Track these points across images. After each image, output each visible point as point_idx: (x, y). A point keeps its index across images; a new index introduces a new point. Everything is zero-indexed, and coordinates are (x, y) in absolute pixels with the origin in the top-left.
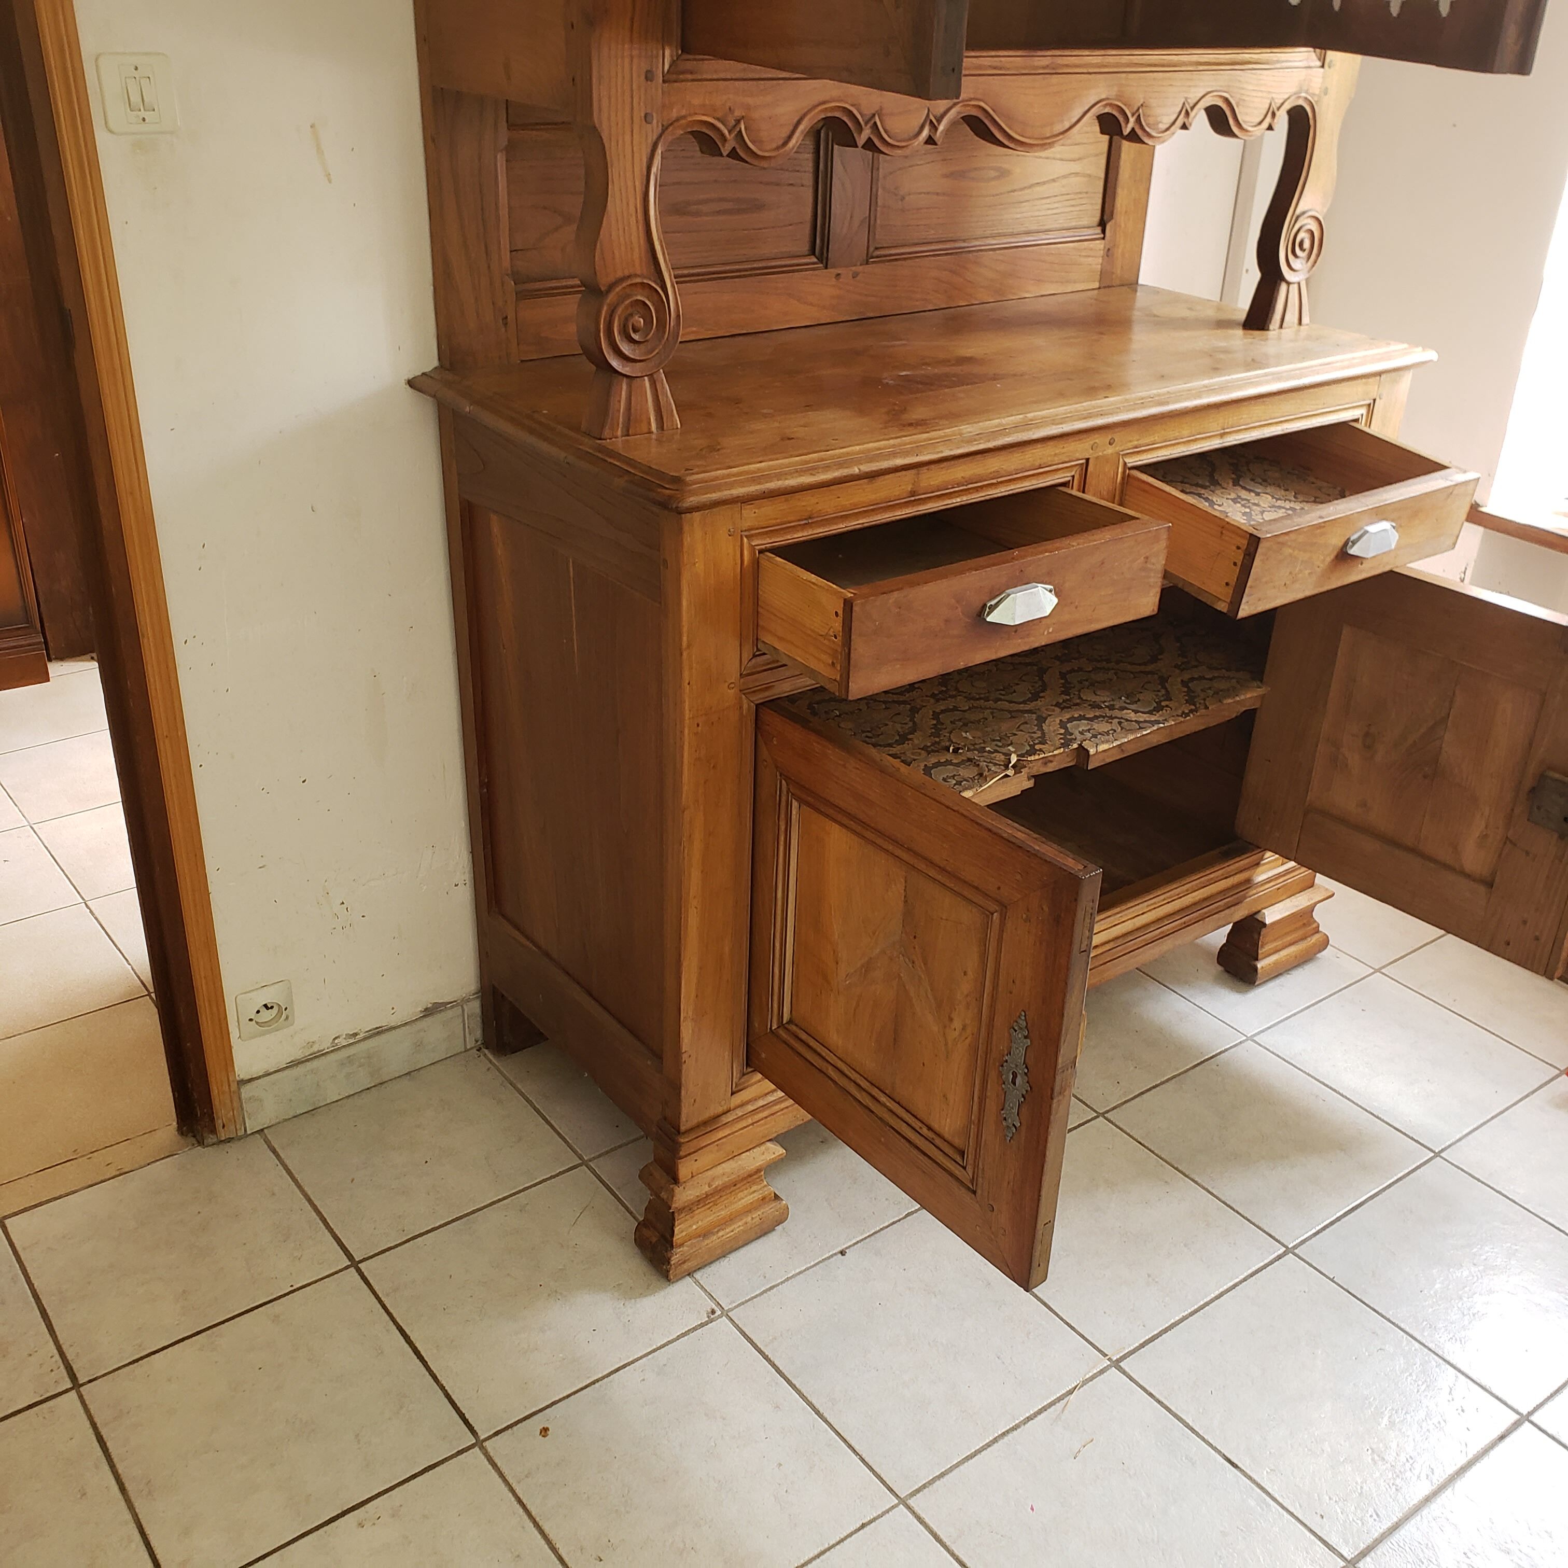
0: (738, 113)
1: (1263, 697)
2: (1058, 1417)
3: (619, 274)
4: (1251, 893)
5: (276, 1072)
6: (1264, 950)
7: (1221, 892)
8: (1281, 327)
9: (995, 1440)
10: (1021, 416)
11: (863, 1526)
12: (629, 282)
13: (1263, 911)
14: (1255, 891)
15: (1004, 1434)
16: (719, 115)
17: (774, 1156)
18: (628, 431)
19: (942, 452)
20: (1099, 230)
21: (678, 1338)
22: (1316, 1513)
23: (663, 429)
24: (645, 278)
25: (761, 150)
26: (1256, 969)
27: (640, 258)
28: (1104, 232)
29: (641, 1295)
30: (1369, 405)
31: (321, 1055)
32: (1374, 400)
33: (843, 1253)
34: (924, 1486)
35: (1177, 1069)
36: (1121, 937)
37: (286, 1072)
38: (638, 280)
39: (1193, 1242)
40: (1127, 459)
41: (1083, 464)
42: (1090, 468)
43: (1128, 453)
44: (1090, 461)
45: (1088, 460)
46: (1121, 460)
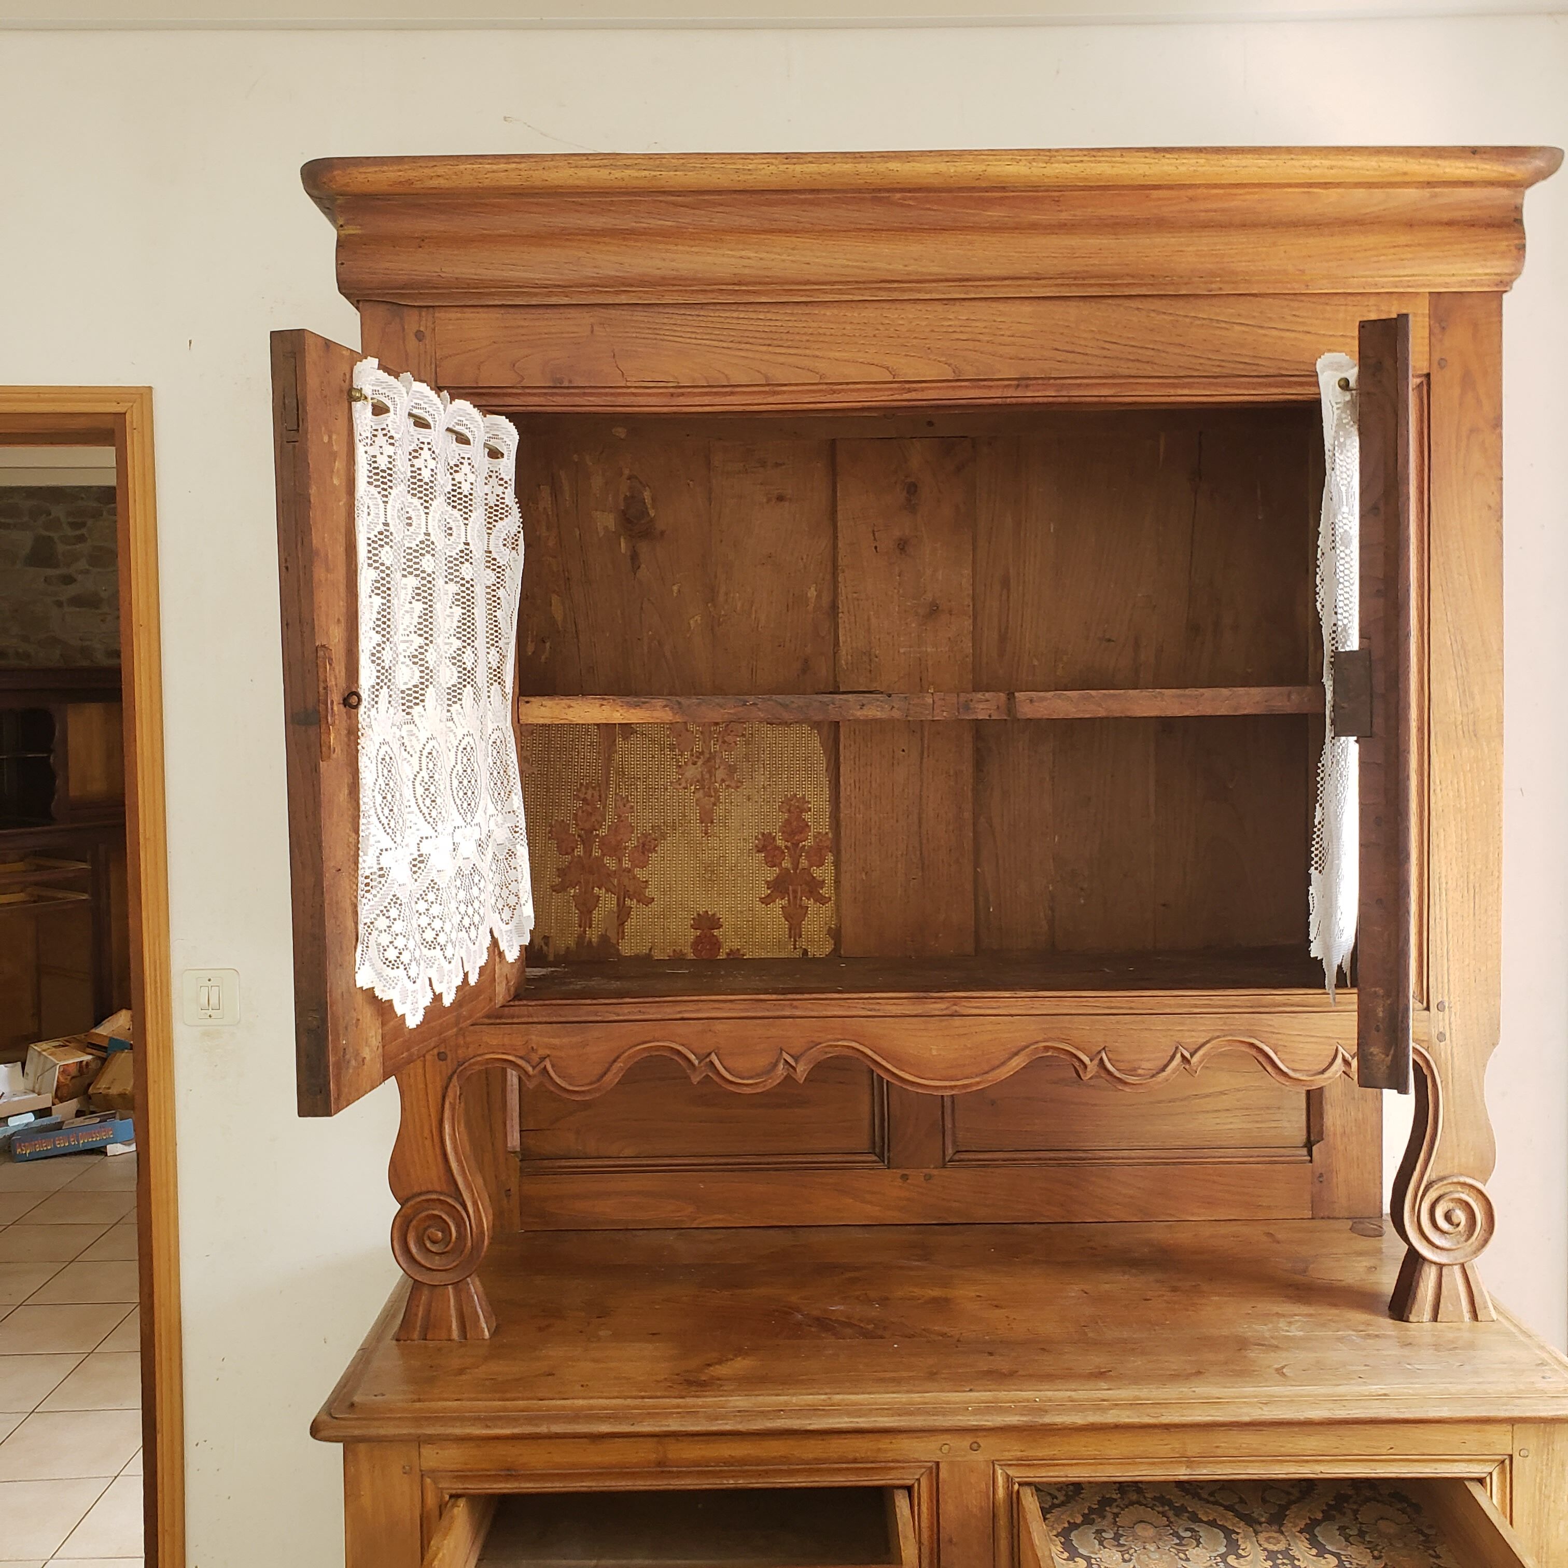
0: (542, 1052)
3: (416, 1190)
8: (1435, 1319)
10: (823, 1397)
12: (423, 1198)
16: (521, 1053)
18: (426, 1335)
19: (668, 1426)
20: (1304, 1151)
23: (466, 1338)
24: (441, 1193)
25: (570, 1084)
27: (439, 1178)
28: (1310, 1153)
38: (434, 1196)
40: (1011, 1472)
41: (931, 1468)
42: (943, 1474)
43: (1010, 1465)
44: (941, 1465)
45: (938, 1464)
46: (999, 1472)
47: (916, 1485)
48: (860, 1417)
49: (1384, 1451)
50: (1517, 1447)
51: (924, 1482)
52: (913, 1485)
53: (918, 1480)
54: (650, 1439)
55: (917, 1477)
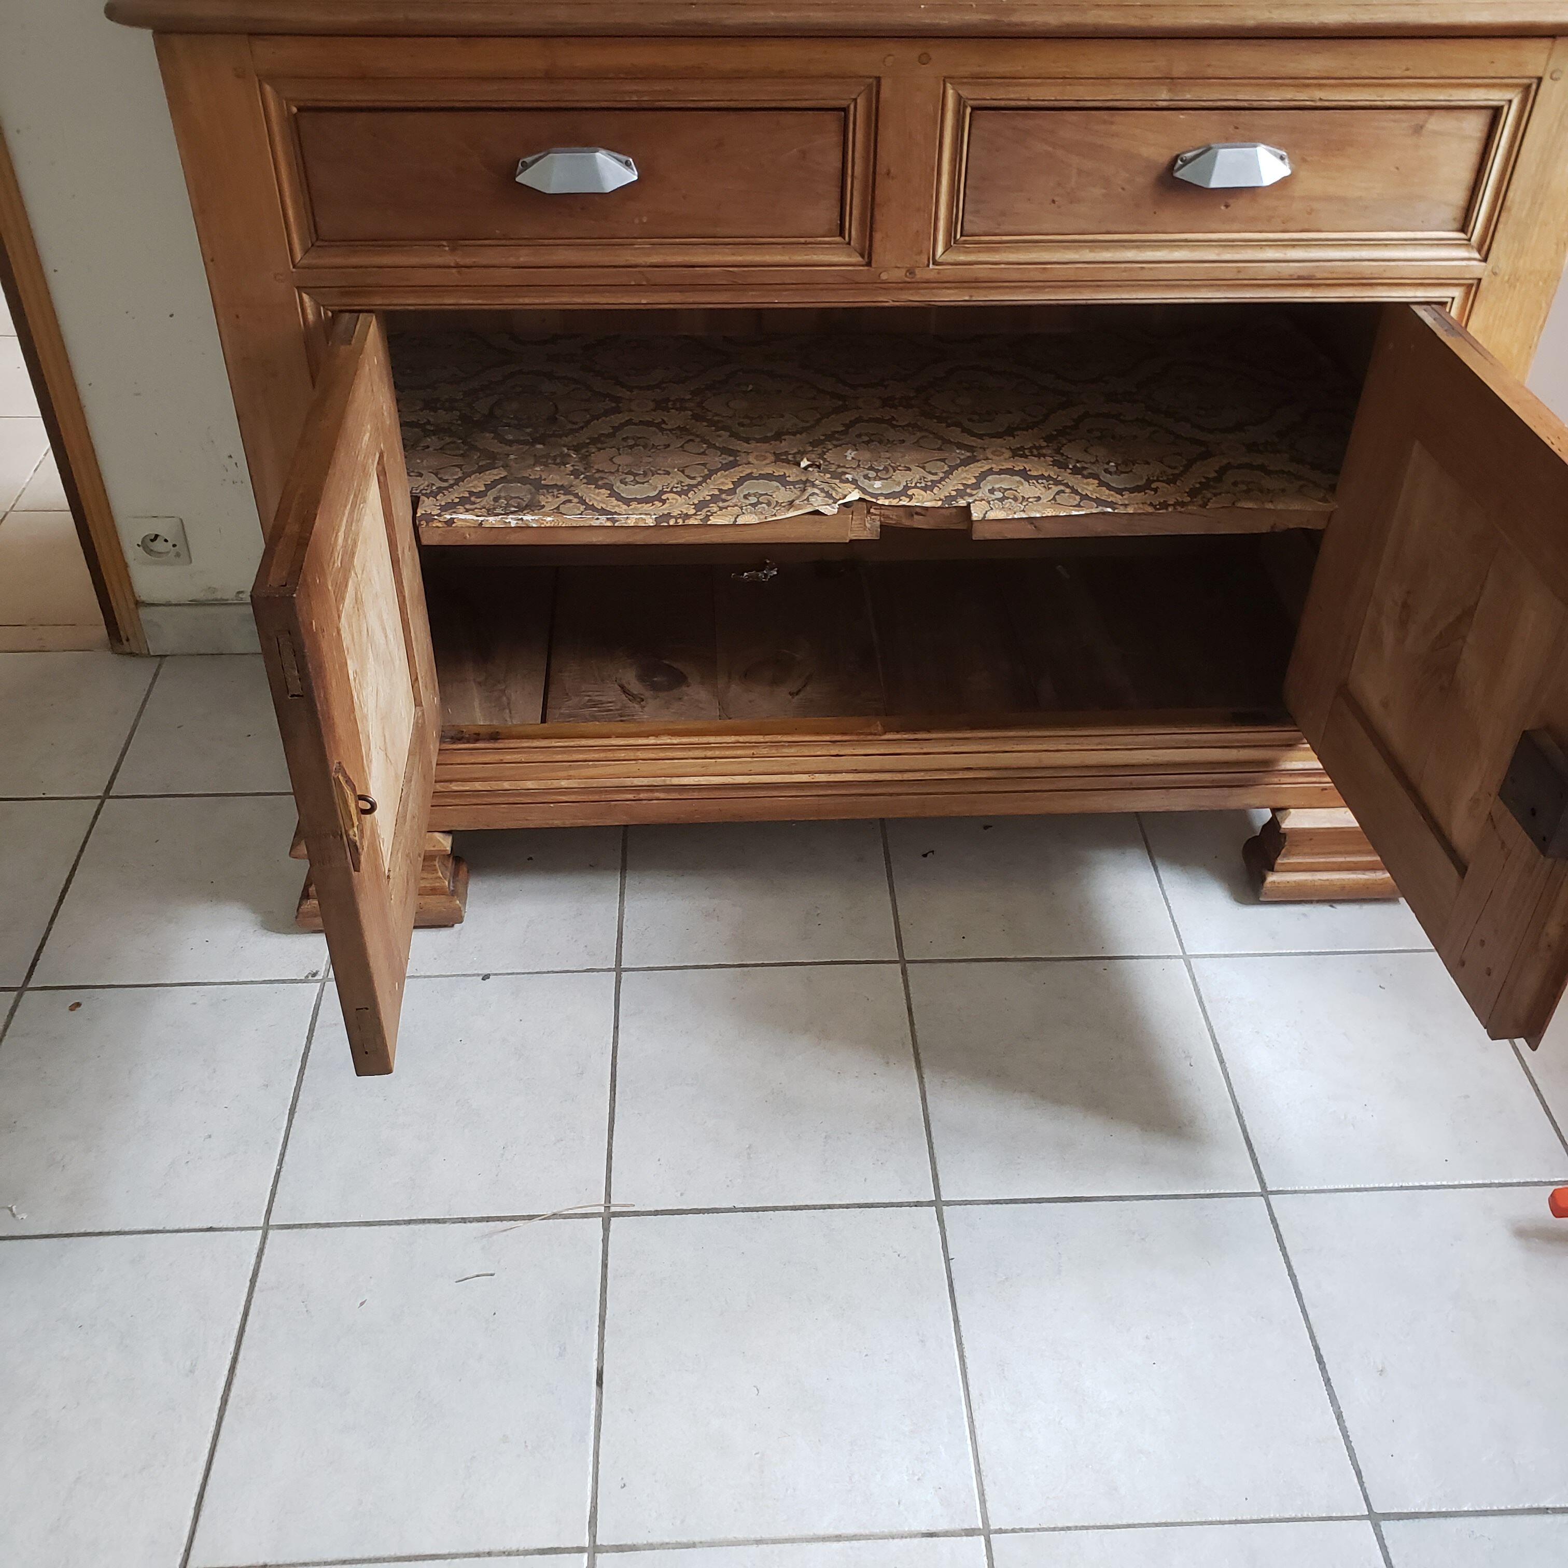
1: (1330, 516)
2: (490, 1235)
4: (1267, 780)
5: (176, 605)
6: (1286, 861)
7: (1211, 763)
9: (409, 1222)
11: (211, 1229)
13: (1291, 810)
14: (1276, 780)
15: (423, 1221)
17: (433, 849)
21: (264, 982)
22: (622, 1479)
26: (1263, 879)
29: (278, 931)
30: (1528, 87)
31: (223, 603)
32: (1540, 79)
33: (486, 977)
34: (300, 1226)
35: (1051, 953)
36: (1014, 769)
37: (185, 609)
39: (838, 1138)
40: (964, 93)
41: (870, 85)
42: (885, 92)
43: (964, 83)
44: (883, 82)
45: (878, 79)
46: (950, 92)
47: (852, 107)
48: (789, 11)
49: (1398, 73)
50: (1551, 67)
51: (861, 102)
52: (849, 106)
53: (855, 100)
54: (534, 40)
55: (853, 97)
